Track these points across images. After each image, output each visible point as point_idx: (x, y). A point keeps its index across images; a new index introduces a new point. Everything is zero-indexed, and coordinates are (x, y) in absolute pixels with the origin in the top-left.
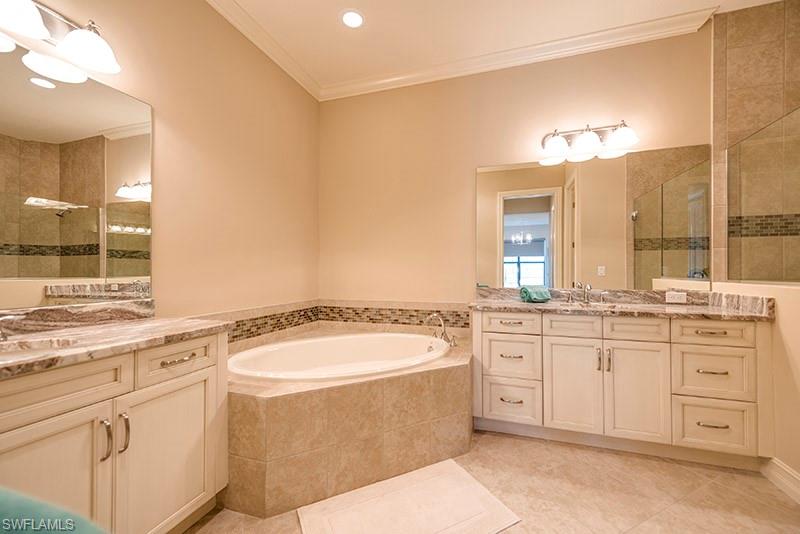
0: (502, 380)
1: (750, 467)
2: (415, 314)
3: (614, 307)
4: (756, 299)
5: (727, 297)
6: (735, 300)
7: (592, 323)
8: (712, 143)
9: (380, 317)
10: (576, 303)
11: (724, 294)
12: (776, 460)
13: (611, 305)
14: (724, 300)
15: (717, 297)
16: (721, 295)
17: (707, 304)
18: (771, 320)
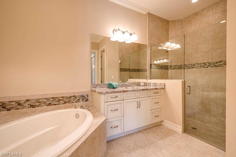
0: (111, 120)
1: (159, 123)
2: (62, 99)
3: (133, 88)
4: (161, 84)
5: (153, 83)
6: (155, 84)
7: (136, 94)
8: (147, 45)
9: (39, 104)
10: (124, 88)
11: (152, 83)
12: (165, 120)
13: (132, 87)
14: (152, 84)
15: (150, 84)
16: (151, 83)
17: (147, 85)
18: (164, 88)
